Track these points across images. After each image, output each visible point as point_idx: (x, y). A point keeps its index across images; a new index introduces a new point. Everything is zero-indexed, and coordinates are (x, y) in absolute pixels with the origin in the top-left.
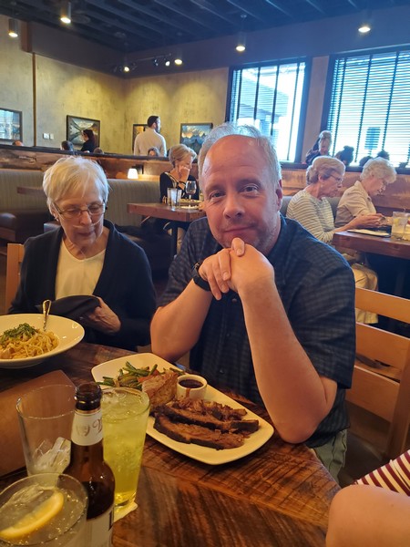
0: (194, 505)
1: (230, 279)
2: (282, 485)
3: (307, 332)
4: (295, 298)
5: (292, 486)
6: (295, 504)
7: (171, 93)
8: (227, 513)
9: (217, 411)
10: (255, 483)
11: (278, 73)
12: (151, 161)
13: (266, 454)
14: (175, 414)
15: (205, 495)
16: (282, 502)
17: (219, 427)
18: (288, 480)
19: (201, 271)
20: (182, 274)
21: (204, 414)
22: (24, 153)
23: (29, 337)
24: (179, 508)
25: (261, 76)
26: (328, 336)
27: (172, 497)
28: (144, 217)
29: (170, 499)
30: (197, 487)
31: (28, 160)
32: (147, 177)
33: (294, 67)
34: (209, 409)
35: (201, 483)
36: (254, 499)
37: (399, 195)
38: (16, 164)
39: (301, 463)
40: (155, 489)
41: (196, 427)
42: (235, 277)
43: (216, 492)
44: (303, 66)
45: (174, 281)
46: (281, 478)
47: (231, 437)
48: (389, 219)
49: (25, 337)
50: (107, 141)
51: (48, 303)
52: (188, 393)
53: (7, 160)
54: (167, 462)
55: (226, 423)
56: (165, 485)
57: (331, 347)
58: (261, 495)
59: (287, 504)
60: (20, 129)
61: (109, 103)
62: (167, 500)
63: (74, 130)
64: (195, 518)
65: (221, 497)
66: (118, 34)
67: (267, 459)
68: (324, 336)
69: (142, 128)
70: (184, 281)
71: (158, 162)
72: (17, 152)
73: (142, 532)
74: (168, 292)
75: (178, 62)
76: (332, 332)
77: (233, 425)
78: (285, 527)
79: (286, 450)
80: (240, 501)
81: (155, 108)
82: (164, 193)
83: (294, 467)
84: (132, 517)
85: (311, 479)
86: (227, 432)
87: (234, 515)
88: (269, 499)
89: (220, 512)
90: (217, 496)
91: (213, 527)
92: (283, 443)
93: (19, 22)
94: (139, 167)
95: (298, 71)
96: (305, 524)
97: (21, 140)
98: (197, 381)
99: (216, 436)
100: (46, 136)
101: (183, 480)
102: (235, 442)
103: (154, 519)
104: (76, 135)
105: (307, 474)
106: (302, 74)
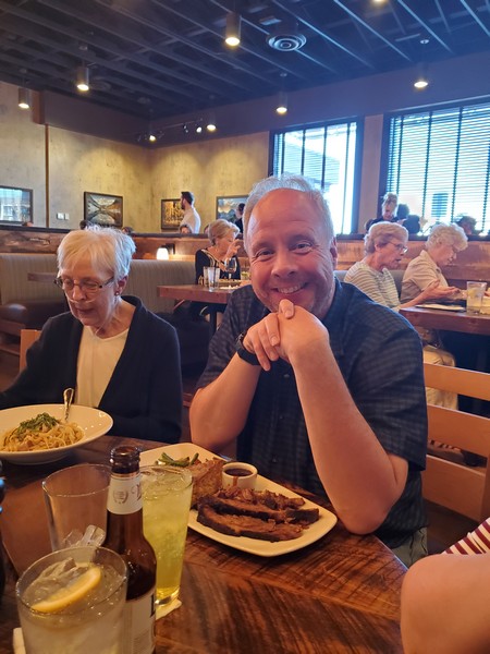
0: (247, 601)
1: (279, 345)
2: (349, 578)
3: (370, 405)
4: (354, 367)
5: (361, 579)
6: (365, 597)
7: (204, 164)
8: (286, 608)
9: (270, 500)
10: (318, 576)
11: (325, 135)
12: (184, 239)
13: (329, 546)
14: (221, 504)
15: (259, 590)
16: (349, 597)
17: (273, 517)
18: (356, 573)
19: (245, 342)
20: (225, 349)
21: (255, 503)
22: (36, 234)
23: (50, 428)
24: (229, 605)
25: (307, 140)
26: (395, 408)
27: (221, 594)
28: (177, 302)
29: (219, 596)
30: (249, 582)
31: (41, 243)
32: (179, 256)
33: (344, 128)
34: (261, 498)
35: (255, 578)
36: (317, 593)
37: (473, 265)
38: (27, 247)
39: (370, 555)
40: (201, 586)
41: (247, 518)
42: (285, 341)
43: (272, 587)
44: (354, 127)
45: (216, 358)
46: (346, 571)
47: (288, 528)
48: (464, 292)
49: (45, 428)
50: (131, 219)
51: (70, 392)
52: (235, 482)
53: (17, 244)
54: (214, 558)
55: (281, 513)
56: (212, 582)
57: (398, 420)
58: (325, 589)
59: (355, 598)
60: (31, 210)
61: (132, 176)
62: (215, 597)
63: (92, 209)
64: (248, 614)
65: (278, 592)
66: (142, 100)
67: (330, 551)
68: (390, 408)
69: (172, 203)
70: (227, 356)
71: (192, 239)
72: (27, 234)
73: (188, 631)
74: (209, 371)
75: (211, 128)
76: (399, 403)
77: (289, 514)
78: (353, 621)
79: (352, 542)
80: (300, 596)
81: (186, 180)
82: (200, 273)
83: (362, 559)
84: (176, 615)
85: (382, 571)
86: (283, 522)
87: (294, 610)
88: (334, 593)
89: (278, 609)
90: (274, 591)
91: (270, 624)
92: (348, 534)
93: (30, 92)
94: (170, 247)
95: (348, 132)
96: (377, 618)
97: (31, 221)
98: (245, 470)
99: (270, 526)
100: (61, 216)
101: (233, 575)
102: (293, 533)
103: (200, 617)
104: (95, 214)
105: (377, 565)
106: (353, 136)
